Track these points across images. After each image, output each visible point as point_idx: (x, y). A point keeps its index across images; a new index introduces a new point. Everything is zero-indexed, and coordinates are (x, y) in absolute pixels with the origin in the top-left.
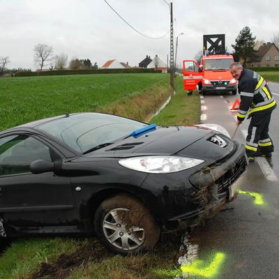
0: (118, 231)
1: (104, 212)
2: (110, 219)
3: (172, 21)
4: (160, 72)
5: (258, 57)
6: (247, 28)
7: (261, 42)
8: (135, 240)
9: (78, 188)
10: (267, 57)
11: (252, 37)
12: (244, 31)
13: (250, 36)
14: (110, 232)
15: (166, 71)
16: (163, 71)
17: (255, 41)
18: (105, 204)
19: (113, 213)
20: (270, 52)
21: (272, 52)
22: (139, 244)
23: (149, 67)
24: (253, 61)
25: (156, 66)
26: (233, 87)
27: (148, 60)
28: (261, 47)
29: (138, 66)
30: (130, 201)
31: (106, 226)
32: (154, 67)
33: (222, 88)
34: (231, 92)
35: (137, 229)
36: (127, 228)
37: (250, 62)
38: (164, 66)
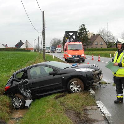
0: (74, 87)
1: (71, 83)
2: (72, 84)
3: (44, 22)
4: (29, 51)
5: (90, 43)
6: (84, 25)
7: (92, 33)
8: (79, 89)
9: (63, 78)
10: (95, 43)
11: (87, 30)
12: (81, 27)
13: (86, 30)
14: (72, 88)
15: (33, 51)
16: (31, 50)
17: (88, 33)
18: (71, 81)
19: (73, 83)
20: (97, 40)
21: (98, 39)
22: (80, 90)
23: (22, 47)
24: (87, 45)
25: (26, 47)
26: (83, 58)
27: (21, 43)
28: (92, 37)
29: (14, 47)
30: (77, 79)
31: (71, 86)
32: (25, 48)
33: (77, 59)
34: (82, 61)
35: (79, 86)
36: (76, 86)
37: (86, 45)
38: (32, 47)
